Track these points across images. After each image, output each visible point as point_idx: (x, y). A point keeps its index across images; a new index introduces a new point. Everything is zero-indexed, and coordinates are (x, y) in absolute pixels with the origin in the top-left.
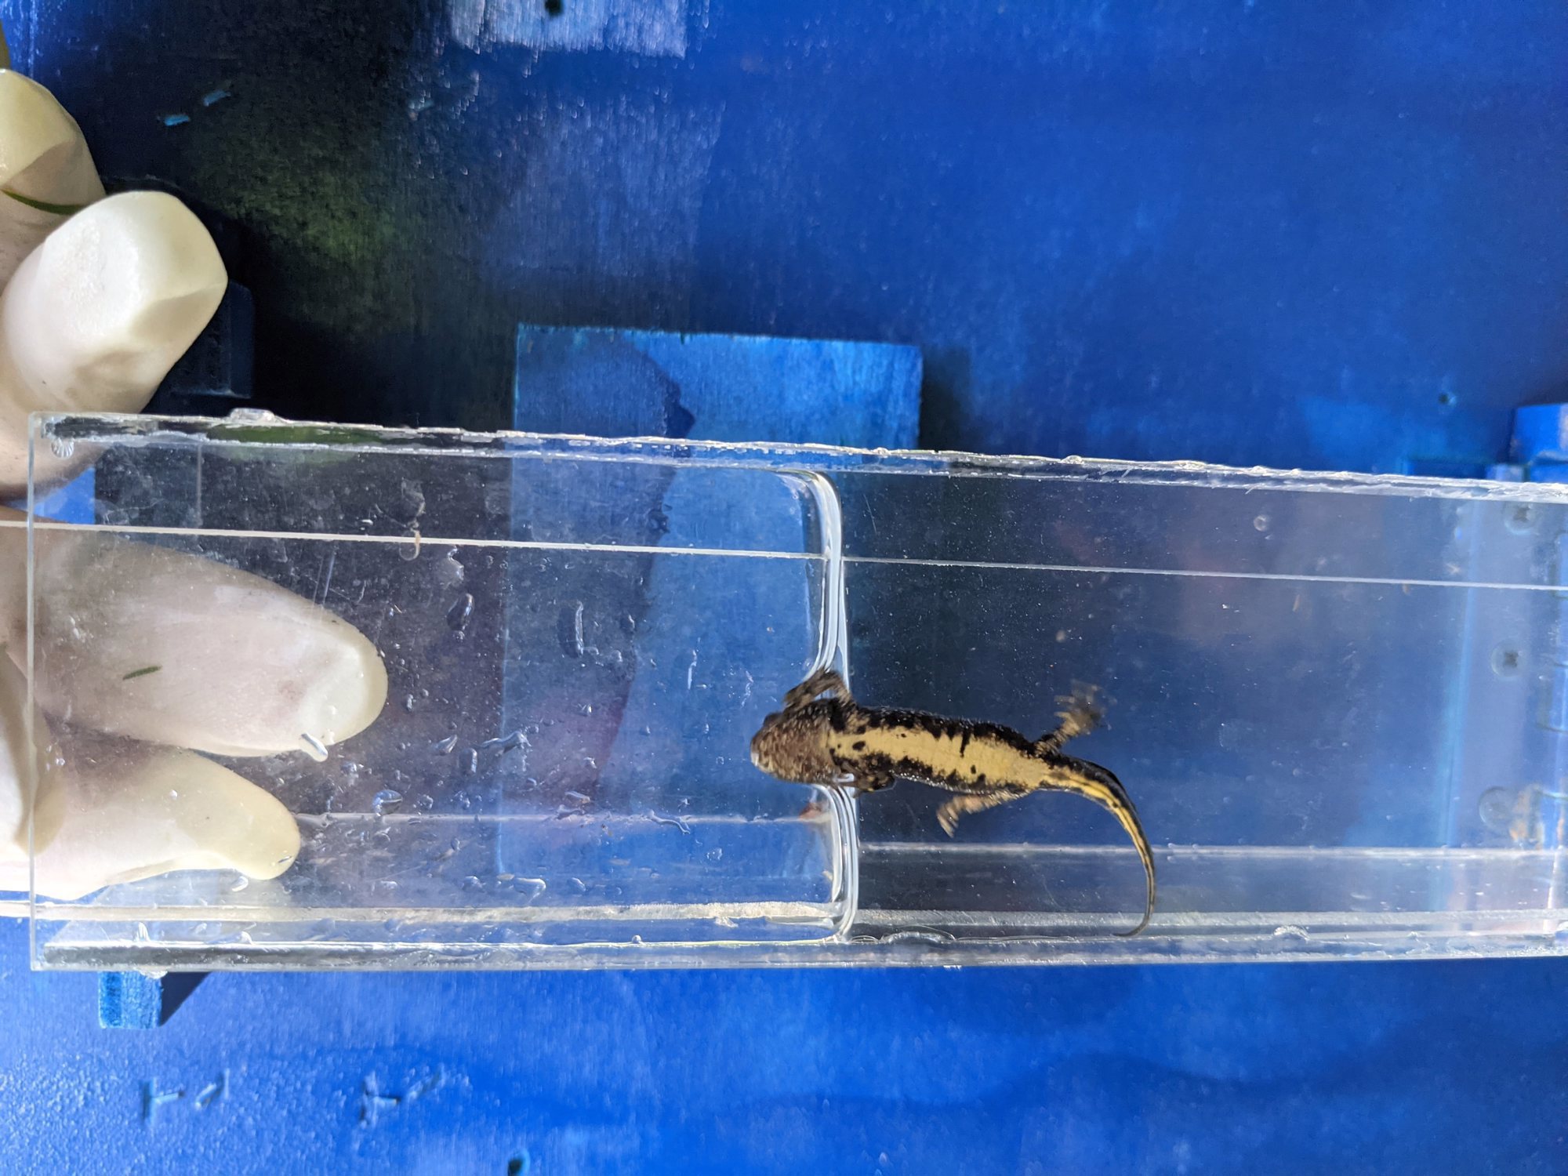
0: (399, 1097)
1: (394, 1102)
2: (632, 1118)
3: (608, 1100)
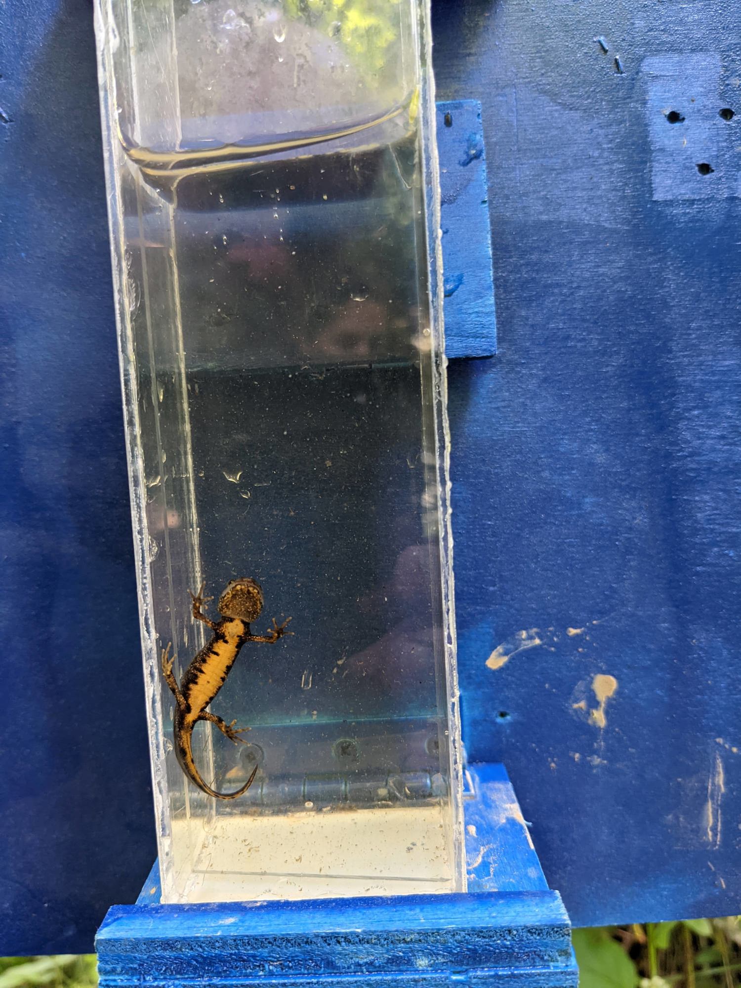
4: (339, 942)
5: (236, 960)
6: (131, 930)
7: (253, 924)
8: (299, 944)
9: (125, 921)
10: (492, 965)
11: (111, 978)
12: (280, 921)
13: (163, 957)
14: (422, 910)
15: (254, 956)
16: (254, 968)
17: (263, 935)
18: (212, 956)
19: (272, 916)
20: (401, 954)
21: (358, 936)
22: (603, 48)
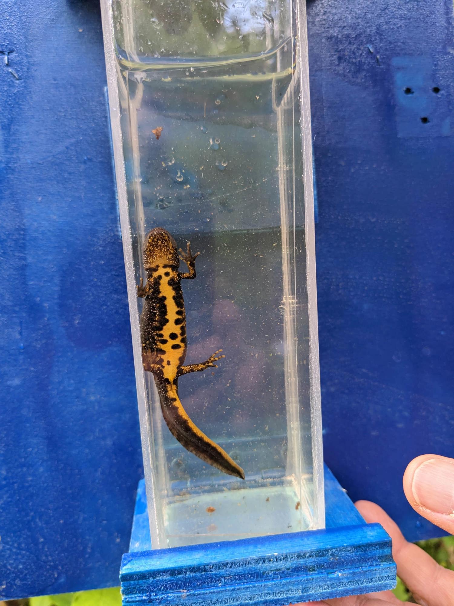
0: (8, 65)
1: (6, 62)
2: (8, 156)
3: (14, 146)
4: (264, 561)
5: (205, 578)
6: (141, 566)
7: (214, 556)
8: (242, 565)
9: (135, 562)
10: (350, 567)
11: (130, 596)
12: (229, 553)
13: (163, 581)
14: (308, 540)
15: (215, 575)
16: (215, 582)
17: (221, 562)
18: (190, 577)
19: (223, 551)
20: (300, 566)
21: (276, 557)
22: (370, 51)
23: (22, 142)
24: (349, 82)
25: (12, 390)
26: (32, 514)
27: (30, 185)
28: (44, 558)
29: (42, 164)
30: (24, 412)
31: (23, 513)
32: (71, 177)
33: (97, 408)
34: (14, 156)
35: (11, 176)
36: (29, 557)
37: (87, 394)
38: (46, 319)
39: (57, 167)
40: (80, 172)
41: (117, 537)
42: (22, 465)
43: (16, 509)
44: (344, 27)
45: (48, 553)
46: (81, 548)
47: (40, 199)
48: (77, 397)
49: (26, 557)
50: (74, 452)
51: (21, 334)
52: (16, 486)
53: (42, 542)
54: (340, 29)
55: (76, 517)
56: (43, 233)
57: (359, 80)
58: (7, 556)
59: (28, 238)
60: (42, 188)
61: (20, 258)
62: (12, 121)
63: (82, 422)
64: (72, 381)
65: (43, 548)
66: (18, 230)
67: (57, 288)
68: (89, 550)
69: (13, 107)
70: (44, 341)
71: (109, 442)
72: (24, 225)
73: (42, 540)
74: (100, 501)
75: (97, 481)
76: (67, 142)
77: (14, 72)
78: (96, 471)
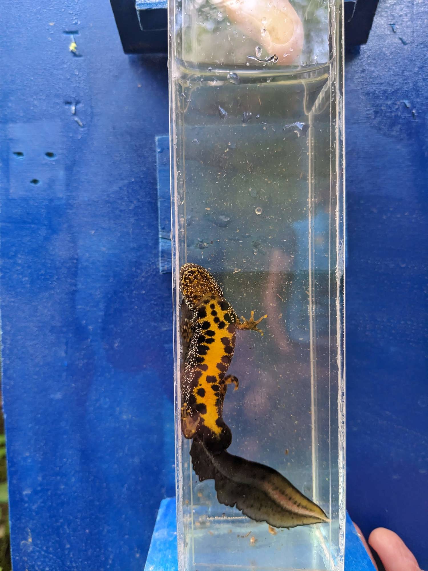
0: (75, 114)
1: (74, 112)
2: (69, 194)
3: (75, 185)
22: (406, 106)
23: (82, 182)
24: (385, 134)
25: (54, 403)
26: (61, 520)
27: (85, 219)
28: (69, 564)
29: (97, 202)
30: (63, 424)
31: (54, 519)
32: (122, 214)
33: (128, 426)
34: (74, 194)
35: (70, 212)
36: (56, 561)
37: (121, 413)
38: (89, 340)
39: (110, 205)
40: (129, 210)
41: (137, 552)
42: (57, 474)
43: (48, 515)
44: (382, 84)
45: (73, 559)
46: (103, 559)
47: (93, 232)
48: (111, 415)
49: (52, 561)
50: (105, 466)
51: (66, 352)
52: (49, 493)
53: (68, 549)
54: (378, 85)
55: (101, 528)
56: (93, 263)
57: (394, 133)
58: (36, 557)
59: (80, 266)
60: (96, 223)
61: (72, 285)
62: (74, 163)
63: (113, 438)
64: (107, 400)
65: (69, 554)
66: (72, 259)
67: (102, 313)
68: (110, 562)
69: (76, 151)
70: (85, 361)
71: (136, 460)
72: (77, 255)
73: (68, 546)
74: (124, 516)
75: (123, 496)
76: (121, 183)
77: (79, 121)
78: (123, 486)
